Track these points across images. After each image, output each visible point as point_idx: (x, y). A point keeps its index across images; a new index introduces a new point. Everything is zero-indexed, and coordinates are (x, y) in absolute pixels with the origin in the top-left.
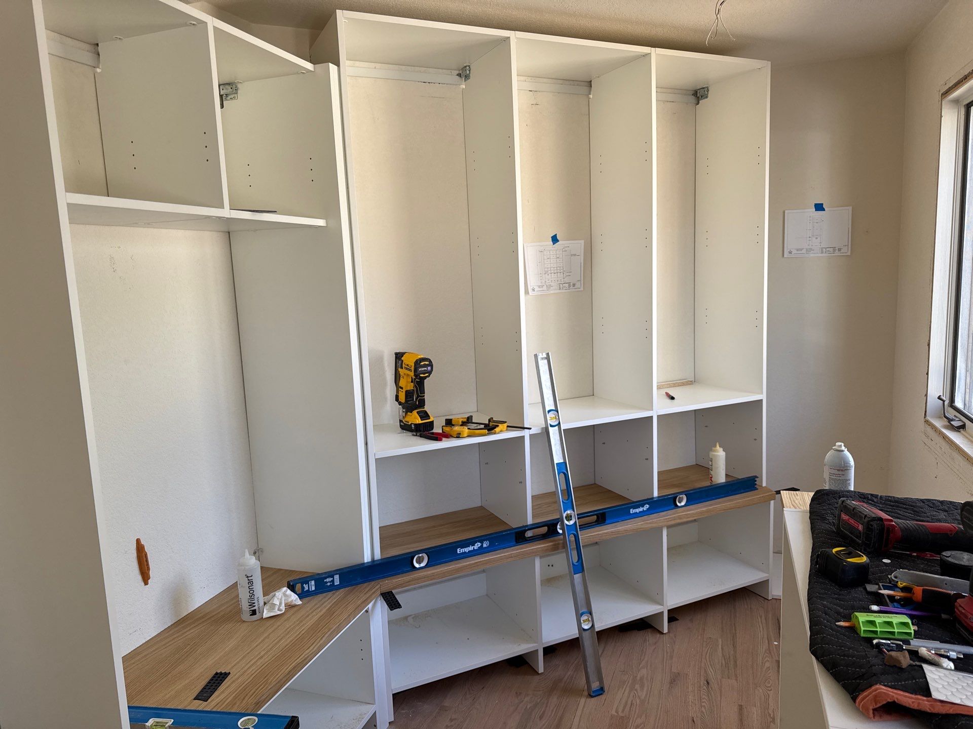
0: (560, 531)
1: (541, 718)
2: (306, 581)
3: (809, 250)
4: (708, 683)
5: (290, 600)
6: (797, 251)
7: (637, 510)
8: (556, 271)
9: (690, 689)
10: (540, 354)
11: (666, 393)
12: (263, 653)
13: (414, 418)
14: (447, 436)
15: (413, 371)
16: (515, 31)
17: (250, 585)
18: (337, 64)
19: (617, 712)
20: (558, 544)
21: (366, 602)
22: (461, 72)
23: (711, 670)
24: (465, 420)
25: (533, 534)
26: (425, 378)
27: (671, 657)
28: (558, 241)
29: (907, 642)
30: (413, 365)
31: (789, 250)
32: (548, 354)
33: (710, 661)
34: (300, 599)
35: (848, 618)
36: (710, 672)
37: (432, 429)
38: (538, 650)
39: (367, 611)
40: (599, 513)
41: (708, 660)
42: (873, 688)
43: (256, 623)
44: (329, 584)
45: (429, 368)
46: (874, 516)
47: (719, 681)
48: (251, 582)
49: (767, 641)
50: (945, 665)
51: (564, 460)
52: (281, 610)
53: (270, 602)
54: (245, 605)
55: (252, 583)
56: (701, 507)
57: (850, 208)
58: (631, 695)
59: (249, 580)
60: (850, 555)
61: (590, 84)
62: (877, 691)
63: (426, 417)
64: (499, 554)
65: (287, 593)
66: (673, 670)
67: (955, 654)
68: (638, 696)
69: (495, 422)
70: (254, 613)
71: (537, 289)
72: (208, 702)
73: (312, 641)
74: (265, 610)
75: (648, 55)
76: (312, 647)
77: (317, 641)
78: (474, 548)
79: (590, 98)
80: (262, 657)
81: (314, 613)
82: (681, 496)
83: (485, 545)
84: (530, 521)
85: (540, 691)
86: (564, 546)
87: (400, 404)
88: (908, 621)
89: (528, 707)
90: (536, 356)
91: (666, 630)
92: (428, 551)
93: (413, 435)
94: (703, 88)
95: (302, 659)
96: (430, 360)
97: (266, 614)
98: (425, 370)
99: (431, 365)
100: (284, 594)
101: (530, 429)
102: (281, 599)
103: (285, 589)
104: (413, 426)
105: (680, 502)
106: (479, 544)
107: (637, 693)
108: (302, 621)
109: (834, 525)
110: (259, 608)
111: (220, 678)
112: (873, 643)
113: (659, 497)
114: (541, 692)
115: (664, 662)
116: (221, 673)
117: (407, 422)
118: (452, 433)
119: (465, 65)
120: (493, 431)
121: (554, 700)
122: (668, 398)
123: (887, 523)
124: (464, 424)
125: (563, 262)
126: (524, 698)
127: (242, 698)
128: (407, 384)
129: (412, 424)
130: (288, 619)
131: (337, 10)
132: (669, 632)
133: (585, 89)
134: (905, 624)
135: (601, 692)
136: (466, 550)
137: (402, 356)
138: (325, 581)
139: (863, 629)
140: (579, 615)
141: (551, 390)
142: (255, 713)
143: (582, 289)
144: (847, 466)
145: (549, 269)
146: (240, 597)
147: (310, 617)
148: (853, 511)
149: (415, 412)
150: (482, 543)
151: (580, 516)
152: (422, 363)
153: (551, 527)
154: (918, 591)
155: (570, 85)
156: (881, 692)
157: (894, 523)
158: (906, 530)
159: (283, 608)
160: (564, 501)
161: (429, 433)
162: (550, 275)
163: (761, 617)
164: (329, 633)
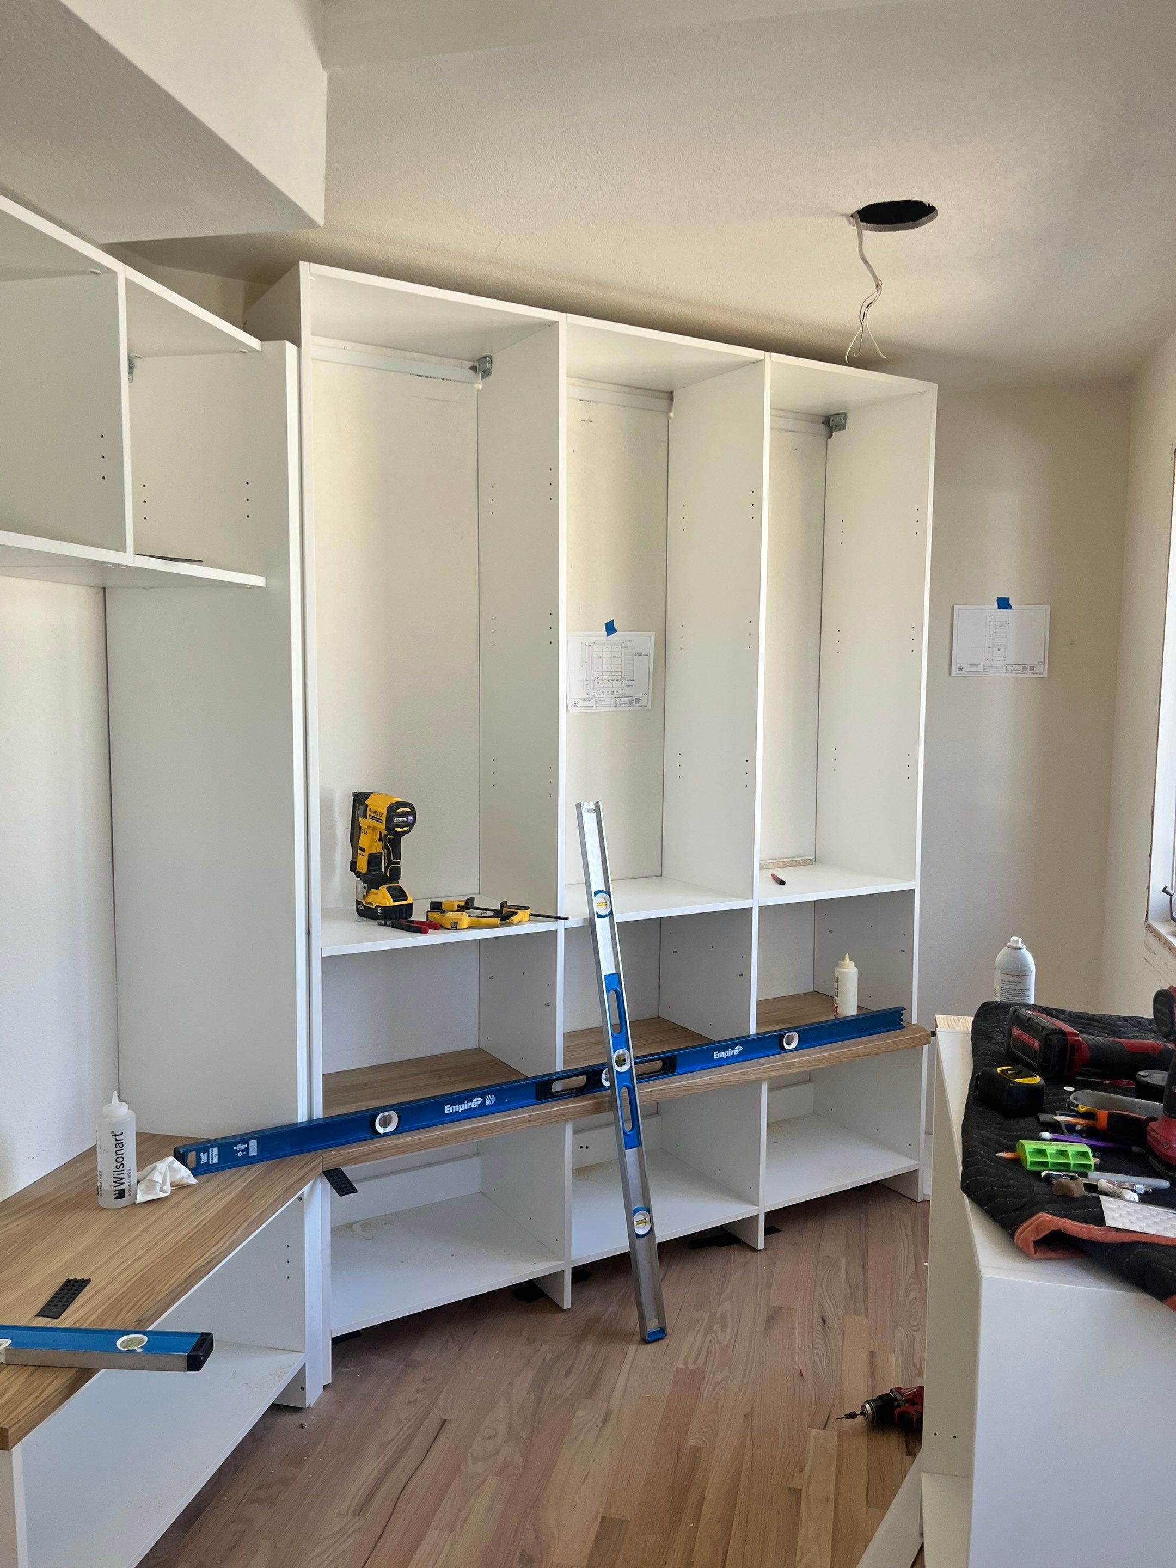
0: (607, 1084)
1: (567, 1374)
2: (203, 1146)
3: (988, 667)
4: (824, 1321)
5: (178, 1177)
6: (971, 667)
7: (725, 1054)
8: (610, 678)
9: (797, 1328)
10: (586, 804)
11: (772, 875)
12: (140, 1253)
13: (383, 898)
14: (437, 927)
15: (384, 822)
16: (566, 312)
17: (119, 1148)
18: (297, 342)
19: (685, 1364)
20: (603, 1102)
21: (301, 1182)
22: (476, 364)
23: (830, 1303)
24: (463, 904)
25: (563, 1087)
26: (404, 833)
27: (769, 1285)
28: (615, 631)
29: (1085, 1175)
30: (385, 812)
31: (958, 666)
32: (597, 804)
33: (827, 1290)
34: (194, 1176)
35: (1012, 1149)
36: (827, 1306)
37: (411, 916)
38: (564, 1270)
39: (300, 1198)
40: (668, 1057)
41: (824, 1288)
42: (1036, 1217)
43: (125, 1210)
44: (240, 1154)
45: (410, 818)
46: (1053, 1027)
47: (841, 1319)
48: (119, 1144)
49: (913, 1261)
50: (1127, 1197)
51: (616, 971)
52: (164, 1192)
53: (148, 1178)
54: (107, 1183)
55: (121, 1145)
56: (820, 1052)
57: (1048, 607)
58: (707, 1340)
59: (116, 1140)
60: (1019, 1074)
61: (670, 396)
62: (1040, 1220)
63: (399, 897)
64: (511, 1115)
65: (174, 1165)
66: (771, 1304)
67: (1142, 1187)
68: (718, 1341)
69: (510, 907)
70: (121, 1194)
71: (580, 703)
72: (60, 1319)
73: (220, 1235)
74: (138, 1191)
75: (758, 363)
76: (221, 1244)
77: (228, 1235)
78: (471, 1106)
79: (671, 418)
80: (139, 1259)
81: (219, 1196)
82: (790, 1034)
83: (488, 1102)
84: (559, 1067)
85: (566, 1335)
86: (612, 1106)
87: (358, 875)
88: (1088, 1150)
89: (548, 1359)
90: (579, 806)
91: (761, 1246)
92: (400, 1110)
93: (381, 925)
94: (839, 414)
95: (206, 1259)
96: (412, 805)
97: (140, 1198)
98: (403, 821)
99: (413, 813)
100: (170, 1167)
101: (566, 919)
102: (165, 1175)
103: (171, 1159)
104: (379, 910)
105: (789, 1044)
106: (480, 1099)
107: (717, 1336)
108: (200, 1208)
109: (1003, 1047)
110: (130, 1186)
111: (76, 1288)
112: (1041, 1175)
113: (757, 1034)
114: (568, 1337)
115: (759, 1291)
116: (76, 1281)
117: (369, 903)
118: (443, 922)
119: (484, 354)
120: (508, 921)
121: (588, 1348)
122: (774, 882)
123: (1070, 1037)
124: (461, 909)
125: (621, 664)
126: (541, 1347)
127: (116, 1313)
128: (371, 843)
129: (377, 906)
130: (177, 1205)
131: (301, 262)
132: (765, 1249)
133: (663, 404)
134: (1083, 1155)
135: (659, 1336)
136: (459, 1108)
137: (367, 798)
138: (235, 1148)
139: (1029, 1159)
140: (631, 1213)
141: (600, 860)
142: (143, 1329)
143: (649, 707)
144: (1025, 971)
145: (601, 674)
146: (99, 1169)
147: (213, 1201)
148: (1028, 1022)
149: (383, 889)
150: (484, 1098)
151: (639, 1061)
152: (400, 810)
153: (593, 1077)
154: (1103, 1115)
155: (641, 395)
156: (1043, 1221)
157: (1080, 1038)
158: (1096, 1048)
159: (168, 1188)
160: (615, 1035)
161: (405, 922)
162: (601, 682)
163: (906, 1227)
164: (247, 1223)
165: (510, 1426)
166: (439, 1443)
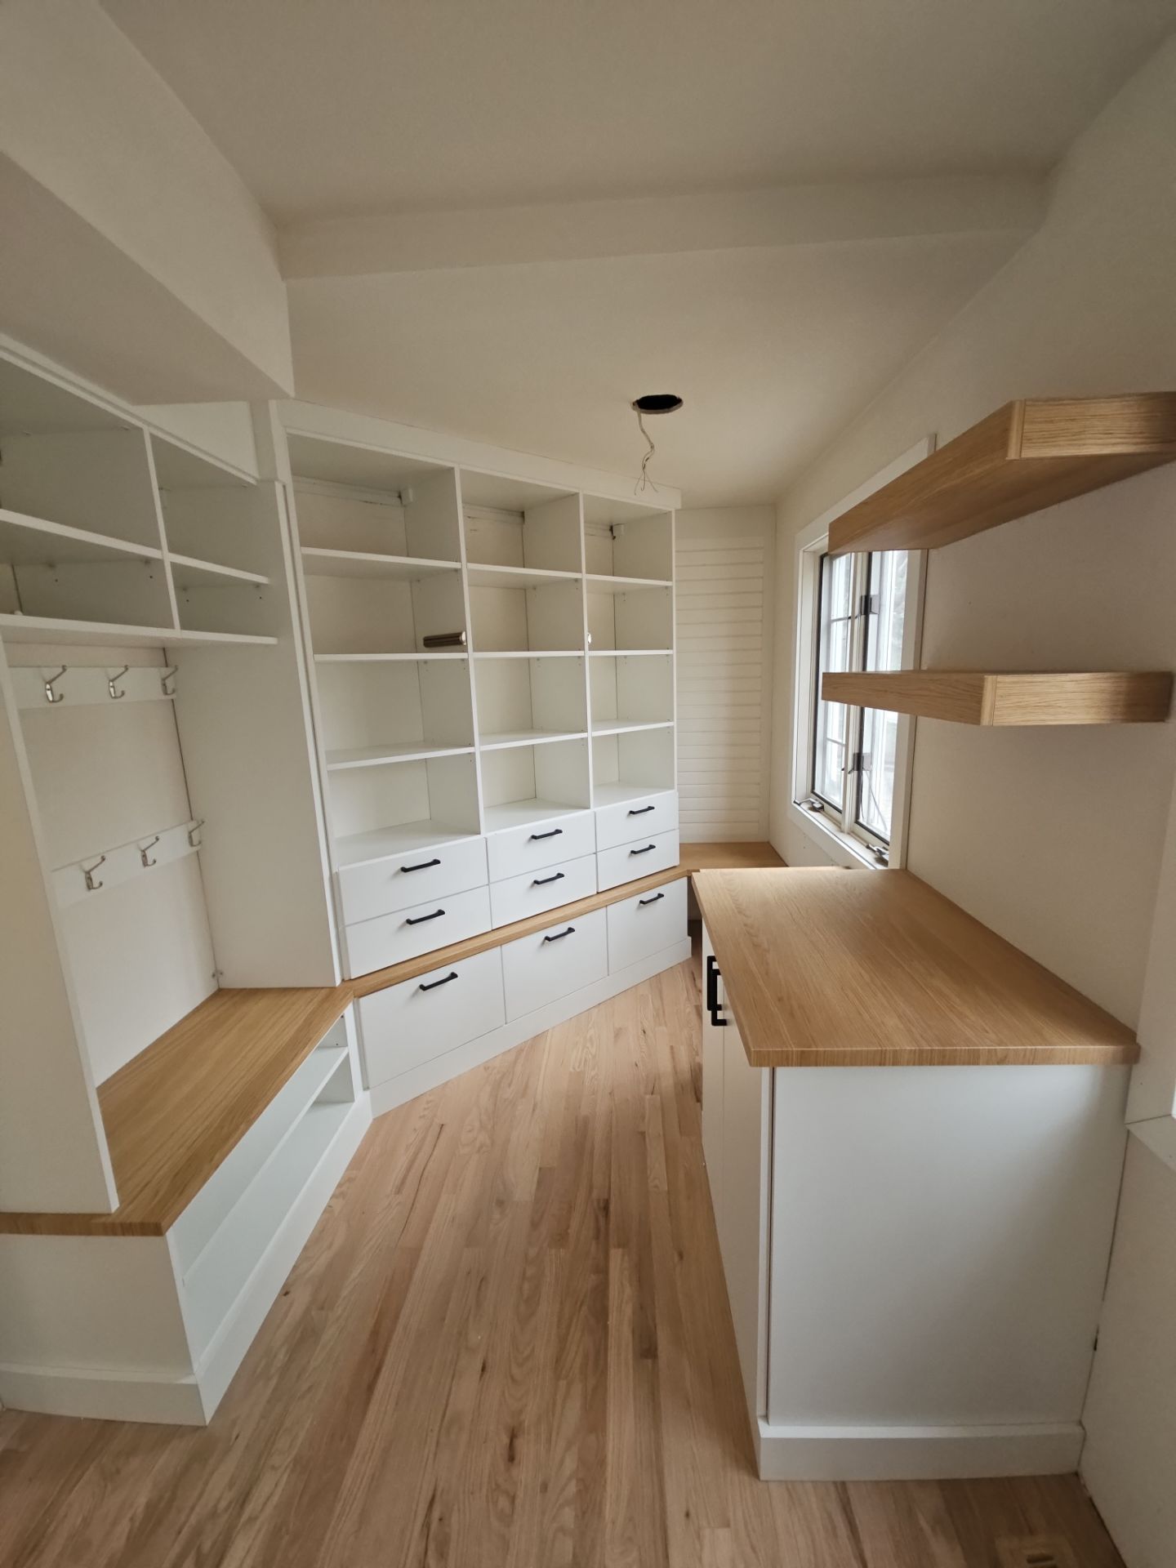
9: (631, 1039)
23: (646, 1021)
27: (613, 1016)
33: (644, 1014)
39: (342, 1017)
47: (653, 1029)
58: (584, 1053)
75: (576, 495)
79: (523, 528)
94: (617, 524)
107: (589, 1050)
115: (608, 1020)
133: (520, 519)
155: (505, 514)
165: (481, 1121)
166: (441, 1138)
